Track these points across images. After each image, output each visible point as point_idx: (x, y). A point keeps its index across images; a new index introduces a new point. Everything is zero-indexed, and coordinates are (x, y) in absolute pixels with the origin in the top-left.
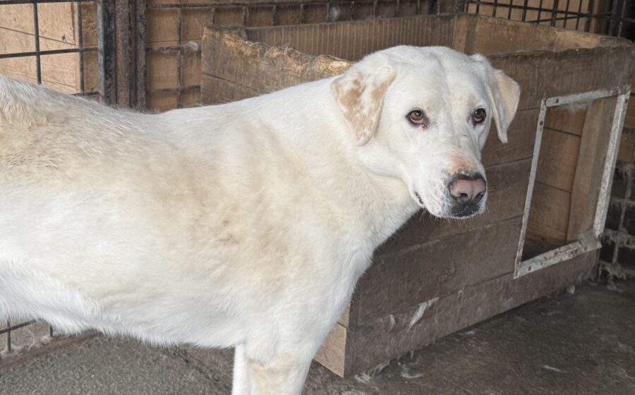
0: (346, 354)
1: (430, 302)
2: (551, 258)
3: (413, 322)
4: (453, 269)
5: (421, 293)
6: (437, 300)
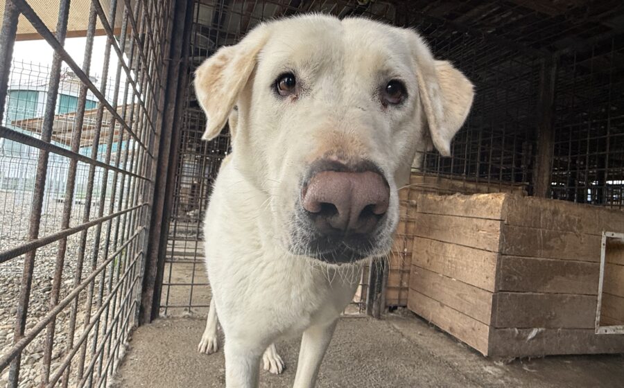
0: (489, 341)
1: (540, 330)
3: (530, 337)
4: (554, 313)
5: (534, 321)
6: (544, 329)
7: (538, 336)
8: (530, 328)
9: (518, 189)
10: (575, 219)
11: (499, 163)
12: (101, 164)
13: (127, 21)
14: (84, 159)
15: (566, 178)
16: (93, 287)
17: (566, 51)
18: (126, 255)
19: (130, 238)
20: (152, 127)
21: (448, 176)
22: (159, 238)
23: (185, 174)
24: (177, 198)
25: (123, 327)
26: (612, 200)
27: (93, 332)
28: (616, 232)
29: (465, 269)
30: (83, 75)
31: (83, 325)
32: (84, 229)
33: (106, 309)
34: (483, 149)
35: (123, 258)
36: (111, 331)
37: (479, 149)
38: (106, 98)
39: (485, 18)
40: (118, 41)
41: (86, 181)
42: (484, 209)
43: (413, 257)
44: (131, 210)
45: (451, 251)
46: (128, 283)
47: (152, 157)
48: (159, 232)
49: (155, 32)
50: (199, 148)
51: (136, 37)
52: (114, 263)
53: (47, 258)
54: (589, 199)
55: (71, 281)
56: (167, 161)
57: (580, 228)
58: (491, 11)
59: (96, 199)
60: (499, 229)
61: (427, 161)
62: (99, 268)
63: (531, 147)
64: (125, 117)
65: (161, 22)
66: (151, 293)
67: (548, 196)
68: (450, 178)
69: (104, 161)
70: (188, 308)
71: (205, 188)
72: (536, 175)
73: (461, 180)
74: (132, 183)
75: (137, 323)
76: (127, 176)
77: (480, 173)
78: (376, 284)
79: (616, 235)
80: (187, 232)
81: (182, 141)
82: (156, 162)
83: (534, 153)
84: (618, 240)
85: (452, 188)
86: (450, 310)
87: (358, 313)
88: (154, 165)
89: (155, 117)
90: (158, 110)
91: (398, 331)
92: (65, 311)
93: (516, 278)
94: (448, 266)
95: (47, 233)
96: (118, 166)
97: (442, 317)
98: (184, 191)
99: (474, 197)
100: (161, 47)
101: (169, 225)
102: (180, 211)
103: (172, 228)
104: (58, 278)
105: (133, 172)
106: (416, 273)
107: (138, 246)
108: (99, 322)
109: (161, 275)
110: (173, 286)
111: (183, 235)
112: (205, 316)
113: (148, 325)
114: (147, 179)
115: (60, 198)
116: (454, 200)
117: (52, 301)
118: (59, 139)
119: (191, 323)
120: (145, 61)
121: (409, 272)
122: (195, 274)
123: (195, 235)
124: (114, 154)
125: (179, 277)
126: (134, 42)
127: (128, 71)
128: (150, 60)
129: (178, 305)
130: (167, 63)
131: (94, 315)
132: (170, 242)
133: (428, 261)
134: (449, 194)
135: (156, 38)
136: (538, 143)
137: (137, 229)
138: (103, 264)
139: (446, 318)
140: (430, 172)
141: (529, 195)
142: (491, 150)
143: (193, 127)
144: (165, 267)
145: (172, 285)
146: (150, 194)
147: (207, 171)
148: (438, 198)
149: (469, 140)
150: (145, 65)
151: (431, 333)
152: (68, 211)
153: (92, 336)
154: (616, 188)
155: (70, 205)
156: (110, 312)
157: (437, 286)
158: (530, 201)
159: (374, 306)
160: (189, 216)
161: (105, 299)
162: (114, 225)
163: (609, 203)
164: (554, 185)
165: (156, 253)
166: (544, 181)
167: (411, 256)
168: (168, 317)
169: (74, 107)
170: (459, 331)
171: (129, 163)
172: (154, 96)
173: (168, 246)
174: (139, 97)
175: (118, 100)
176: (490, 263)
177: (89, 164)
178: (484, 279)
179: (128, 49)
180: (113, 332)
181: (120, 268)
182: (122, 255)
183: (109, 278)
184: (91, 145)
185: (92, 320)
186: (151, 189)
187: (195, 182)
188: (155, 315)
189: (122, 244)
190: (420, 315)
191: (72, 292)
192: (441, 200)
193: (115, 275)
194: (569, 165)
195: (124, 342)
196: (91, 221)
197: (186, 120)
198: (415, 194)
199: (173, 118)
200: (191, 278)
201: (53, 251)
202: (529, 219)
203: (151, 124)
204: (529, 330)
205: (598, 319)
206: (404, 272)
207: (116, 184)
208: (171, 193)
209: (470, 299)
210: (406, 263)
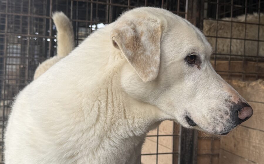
45: (255, 137)
94: (253, 151)
106: (225, 157)
116: (256, 86)
121: (218, 155)
133: (235, 146)
192: (245, 87)
210: (216, 147)
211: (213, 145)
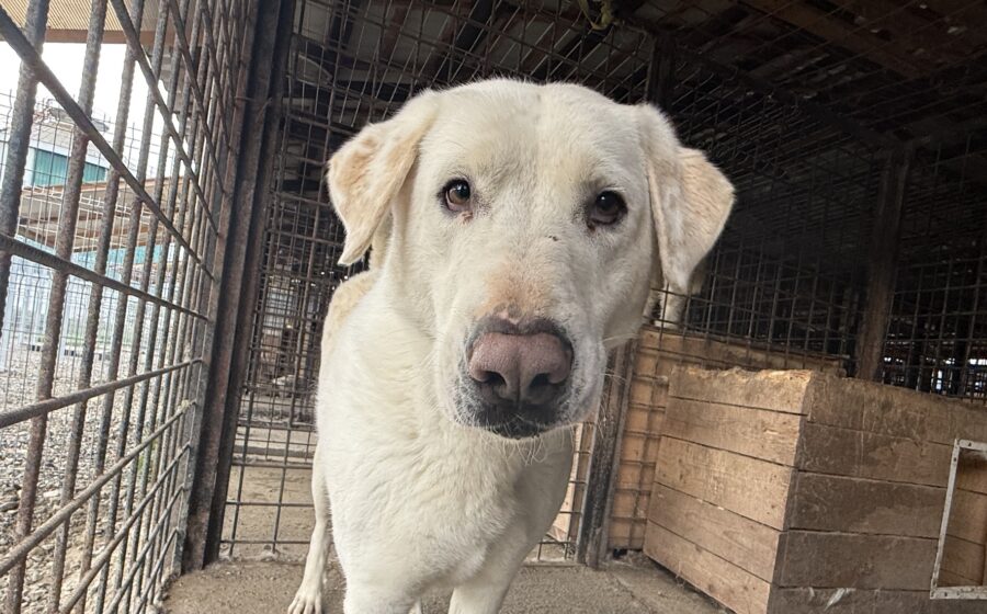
0: (768, 608)
1: (848, 590)
2: (967, 592)
3: (831, 602)
4: (870, 566)
5: (839, 577)
6: (853, 590)
7: (845, 601)
8: (834, 588)
9: (831, 366)
10: (915, 417)
11: (805, 321)
12: (114, 285)
13: (167, 18)
14: (81, 272)
15: (906, 351)
16: (96, 506)
17: (926, 140)
18: (160, 449)
19: (167, 421)
20: (212, 221)
21: (722, 338)
22: (220, 423)
23: (272, 311)
24: (255, 353)
25: (152, 575)
26: (973, 388)
27: (97, 582)
28: (975, 440)
29: (739, 491)
30: (79, 114)
31: (79, 571)
32: (81, 400)
33: (121, 544)
34: (781, 296)
35: (154, 455)
36: (130, 582)
37: (776, 295)
38: (124, 161)
39: (802, 72)
40: (149, 56)
41: (85, 314)
42: (777, 395)
43: (657, 471)
44: (170, 371)
45: (720, 463)
46: (163, 500)
47: (211, 278)
48: (222, 411)
49: (220, 44)
50: (298, 265)
51: (184, 50)
52: (137, 463)
53: (10, 451)
54: (939, 387)
55: (56, 492)
56: (239, 286)
57: (922, 432)
58: (813, 62)
59: (103, 348)
60: (798, 428)
61: (691, 311)
62: (108, 471)
63: (856, 299)
64: (160, 199)
65: (231, 26)
66: (205, 518)
67: (877, 378)
68: (725, 342)
69: (119, 278)
70: (271, 545)
71: (307, 337)
72: (862, 344)
73: (743, 346)
74: (172, 322)
75: (179, 570)
76: (163, 310)
77: (774, 336)
78: (595, 512)
79: (974, 446)
80: (272, 414)
81: (267, 251)
82: (218, 287)
83: (860, 307)
84: (977, 453)
85: (728, 358)
86: (710, 557)
87: (562, 559)
88: (214, 292)
89: (217, 204)
90: (223, 191)
91: (625, 590)
92: (44, 546)
93: (817, 508)
94: (713, 486)
95: (9, 406)
96: (146, 289)
97: (698, 567)
98: (268, 341)
99: (762, 376)
100: (231, 74)
101: (240, 400)
102: (260, 377)
103: (245, 407)
104: (30, 488)
105: (175, 302)
106: (661, 496)
107: (182, 435)
108: (109, 565)
109: (223, 488)
110: (245, 507)
111: (266, 419)
112: (301, 560)
113: (197, 571)
114: (200, 317)
115: (34, 343)
116: (730, 378)
117: (19, 527)
118: (34, 234)
119: (276, 570)
120: (200, 98)
122: (285, 487)
123: (287, 420)
124: (138, 267)
125: (257, 491)
126: (179, 60)
127: (167, 113)
128: (209, 98)
129: (253, 539)
130: (242, 105)
131: (100, 553)
132: (242, 430)
133: (681, 476)
134: (722, 369)
135: (222, 57)
136: (868, 291)
137: (180, 404)
138: (116, 465)
139: (702, 569)
140: (694, 330)
141: (848, 376)
142: (795, 299)
143: (288, 228)
144: (232, 473)
145: (242, 504)
146: (206, 344)
147: (310, 309)
148: (704, 374)
149: (761, 279)
150: (201, 105)
151: (679, 594)
152: (49, 367)
153: (97, 590)
154: (980, 372)
155: (54, 355)
156: (130, 549)
157: (693, 517)
158: (851, 386)
159: (589, 549)
160: (276, 386)
161: (121, 527)
162: (138, 395)
163: (969, 394)
164: (887, 362)
165: (214, 448)
166: (874, 355)
167: (654, 468)
168: (235, 559)
169: (63, 175)
170: (722, 592)
171: (167, 286)
172: (217, 164)
173: (237, 436)
174: (188, 164)
175: (148, 169)
176: (779, 483)
177: (90, 283)
178: (769, 509)
179: (169, 72)
180: (135, 583)
181: (148, 472)
182: (152, 449)
183: (129, 490)
184: (95, 249)
185: (95, 562)
186: (209, 335)
187: (289, 327)
188: (211, 555)
189: (153, 430)
190: (663, 564)
191: (58, 513)
192: (709, 378)
193: (140, 484)
194: (913, 331)
195: (155, 601)
196: (93, 386)
197: (275, 212)
198: (666, 365)
199: (250, 208)
200: (277, 494)
201: (22, 439)
202: (845, 415)
203: (210, 216)
204: (830, 591)
205: (936, 575)
206: (640, 493)
207: (141, 323)
208: (245, 343)
209: (744, 540)
210: (646, 480)
211: (642, 476)
